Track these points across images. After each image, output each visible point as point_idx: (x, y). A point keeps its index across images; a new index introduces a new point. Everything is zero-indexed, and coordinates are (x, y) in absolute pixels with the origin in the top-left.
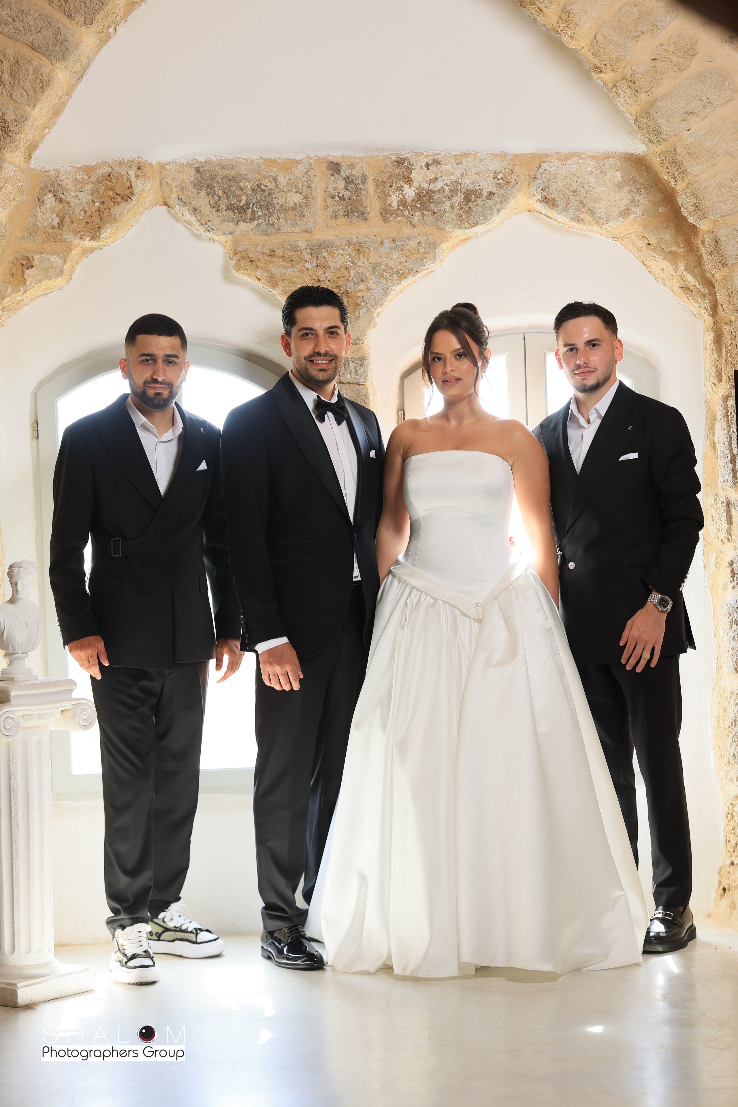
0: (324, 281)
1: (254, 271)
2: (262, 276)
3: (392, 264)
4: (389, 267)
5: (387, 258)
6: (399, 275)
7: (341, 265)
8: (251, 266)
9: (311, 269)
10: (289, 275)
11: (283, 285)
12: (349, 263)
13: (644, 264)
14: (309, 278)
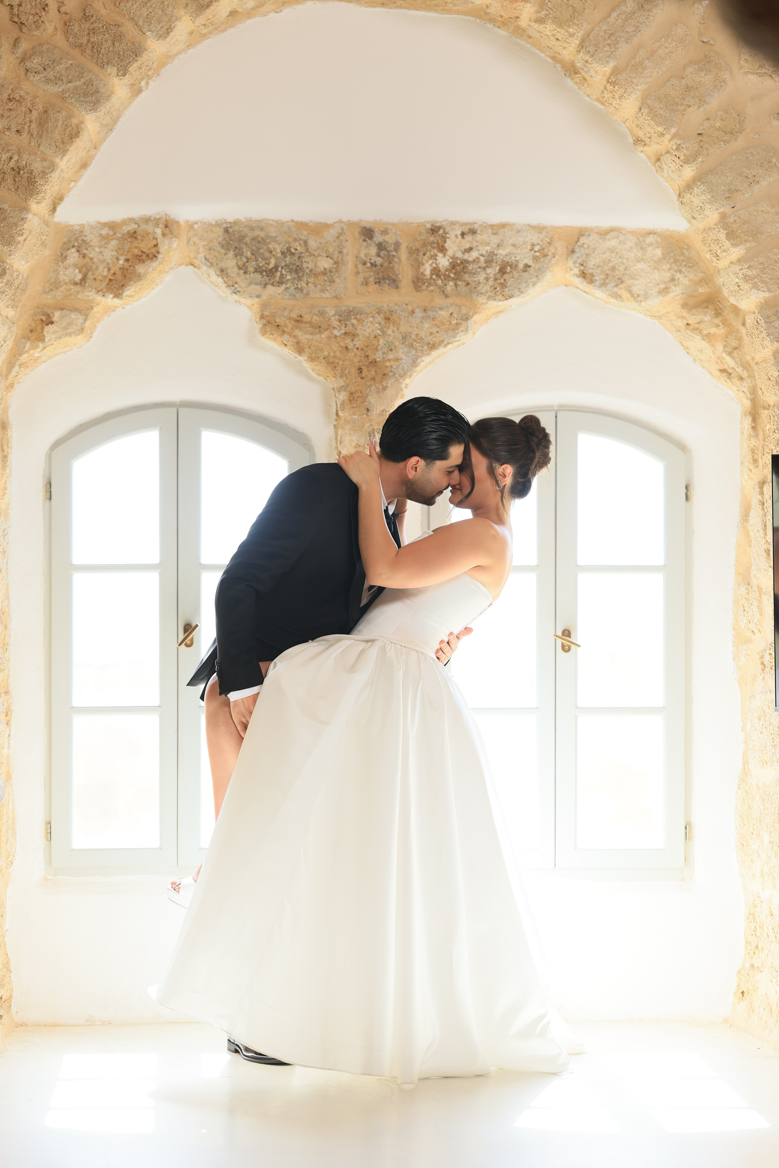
0: (352, 349)
1: (280, 336)
2: (288, 341)
3: (422, 334)
4: (419, 337)
5: (417, 328)
6: (430, 346)
7: (370, 334)
8: (278, 330)
9: (339, 336)
10: (316, 341)
11: (310, 351)
12: (378, 331)
13: (683, 345)
14: (337, 345)
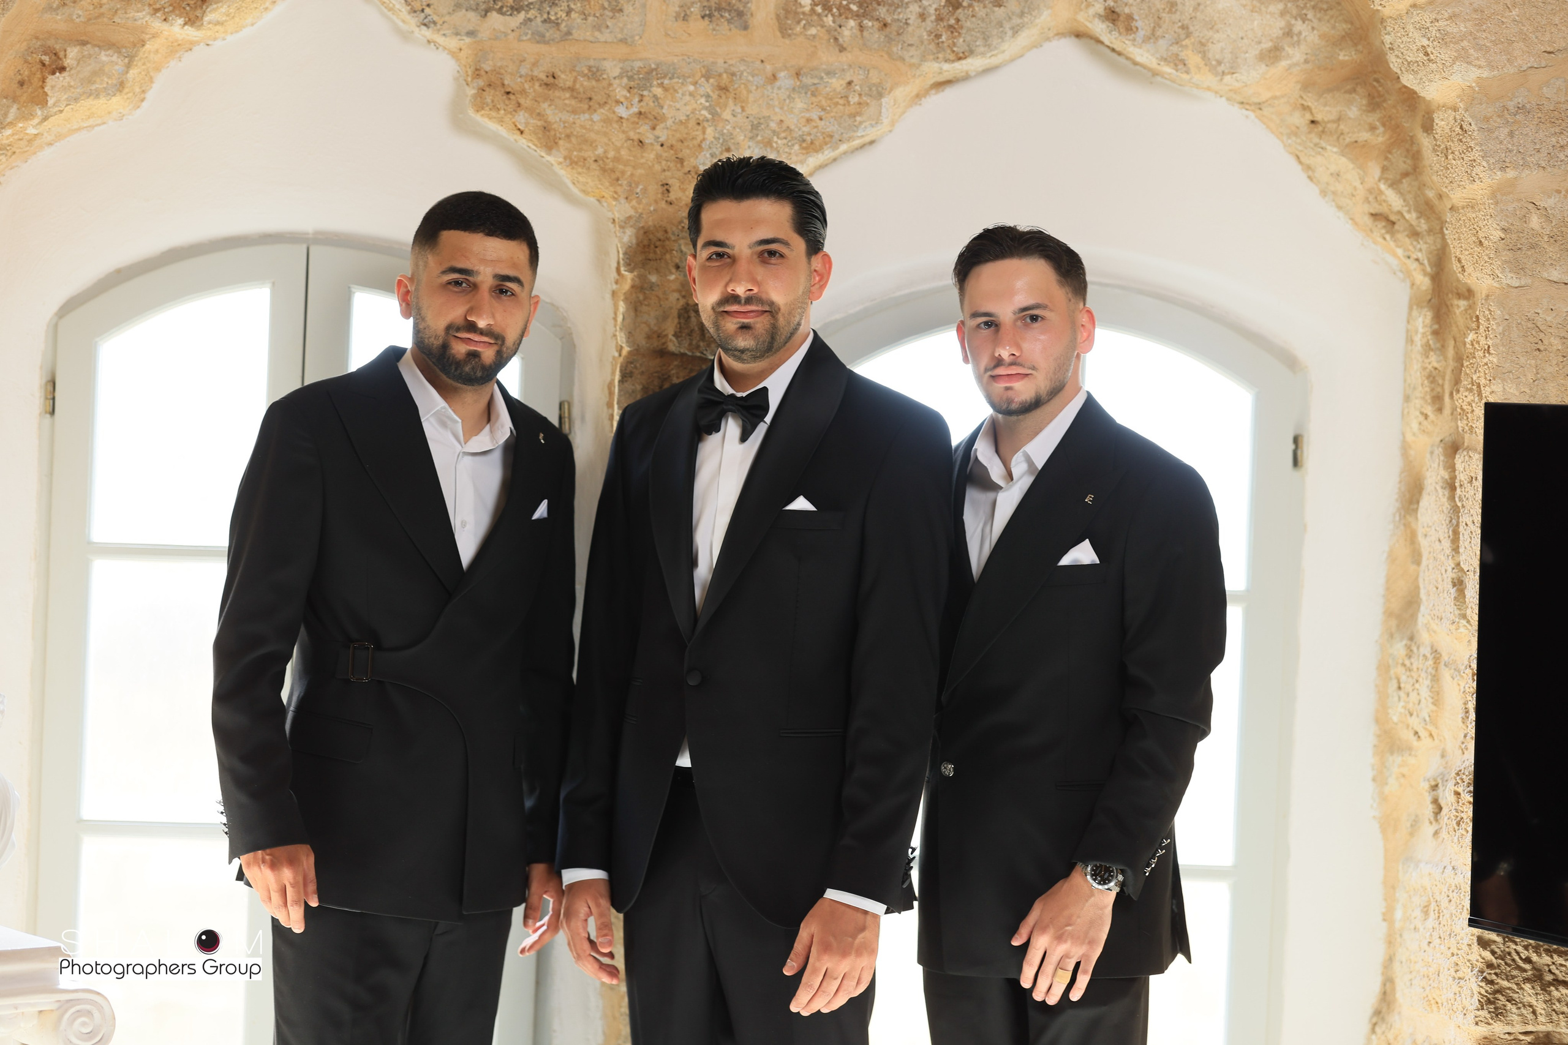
0: (652, 144)
1: (511, 113)
2: (527, 124)
3: (791, 121)
4: (784, 128)
5: (782, 108)
6: (804, 145)
7: (688, 116)
8: (507, 102)
9: (628, 119)
10: (582, 127)
11: (568, 145)
12: (704, 112)
13: (1300, 162)
14: (622, 136)
